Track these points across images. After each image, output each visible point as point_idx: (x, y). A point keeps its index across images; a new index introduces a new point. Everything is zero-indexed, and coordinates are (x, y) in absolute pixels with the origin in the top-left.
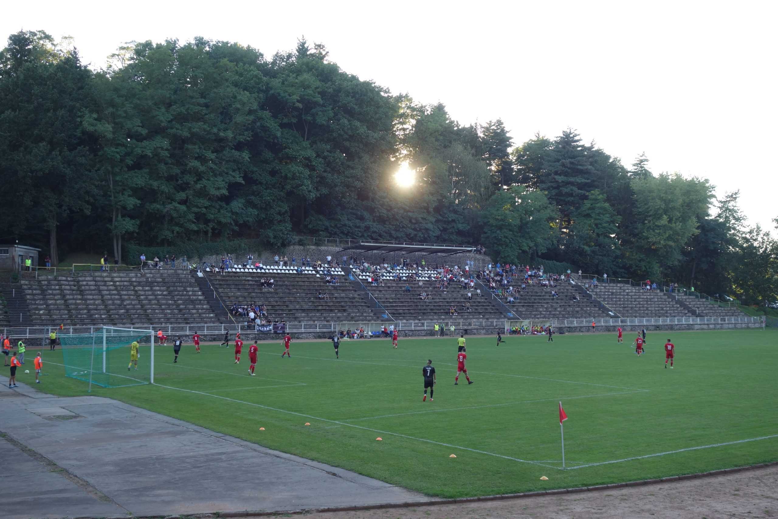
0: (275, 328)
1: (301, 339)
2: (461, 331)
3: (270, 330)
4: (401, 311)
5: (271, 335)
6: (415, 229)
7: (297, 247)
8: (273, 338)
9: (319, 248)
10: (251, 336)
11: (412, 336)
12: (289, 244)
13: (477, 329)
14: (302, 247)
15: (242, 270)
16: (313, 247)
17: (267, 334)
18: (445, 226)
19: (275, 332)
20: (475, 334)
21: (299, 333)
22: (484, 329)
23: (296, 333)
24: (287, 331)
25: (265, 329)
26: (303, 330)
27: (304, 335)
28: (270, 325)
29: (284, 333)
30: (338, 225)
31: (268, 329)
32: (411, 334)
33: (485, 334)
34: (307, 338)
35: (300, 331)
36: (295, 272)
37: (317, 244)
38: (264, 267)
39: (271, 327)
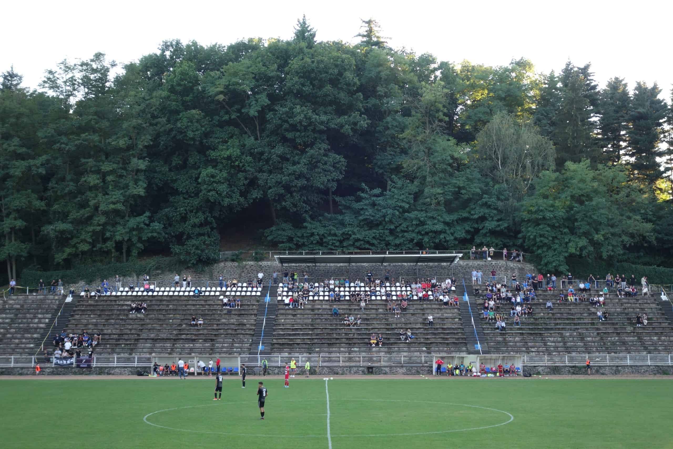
0: (79, 361)
1: (113, 374)
2: (361, 369)
3: (72, 364)
4: (298, 341)
5: (73, 370)
6: (419, 233)
7: (229, 264)
8: (75, 373)
9: (260, 263)
10: (47, 370)
11: (278, 374)
12: (216, 261)
13: (391, 367)
14: (236, 264)
15: (130, 293)
16: (252, 263)
17: (67, 368)
18: (476, 226)
19: (78, 366)
20: (385, 373)
21: (110, 367)
22: (402, 367)
23: (106, 368)
24: (94, 364)
25: (65, 362)
26: (115, 364)
27: (117, 370)
28: (71, 358)
29: (89, 367)
30: (305, 235)
31: (68, 362)
32: (276, 371)
33: (404, 374)
34: (121, 374)
35: (111, 365)
36: (192, 294)
37: (256, 259)
38: (157, 289)
39: (73, 360)
